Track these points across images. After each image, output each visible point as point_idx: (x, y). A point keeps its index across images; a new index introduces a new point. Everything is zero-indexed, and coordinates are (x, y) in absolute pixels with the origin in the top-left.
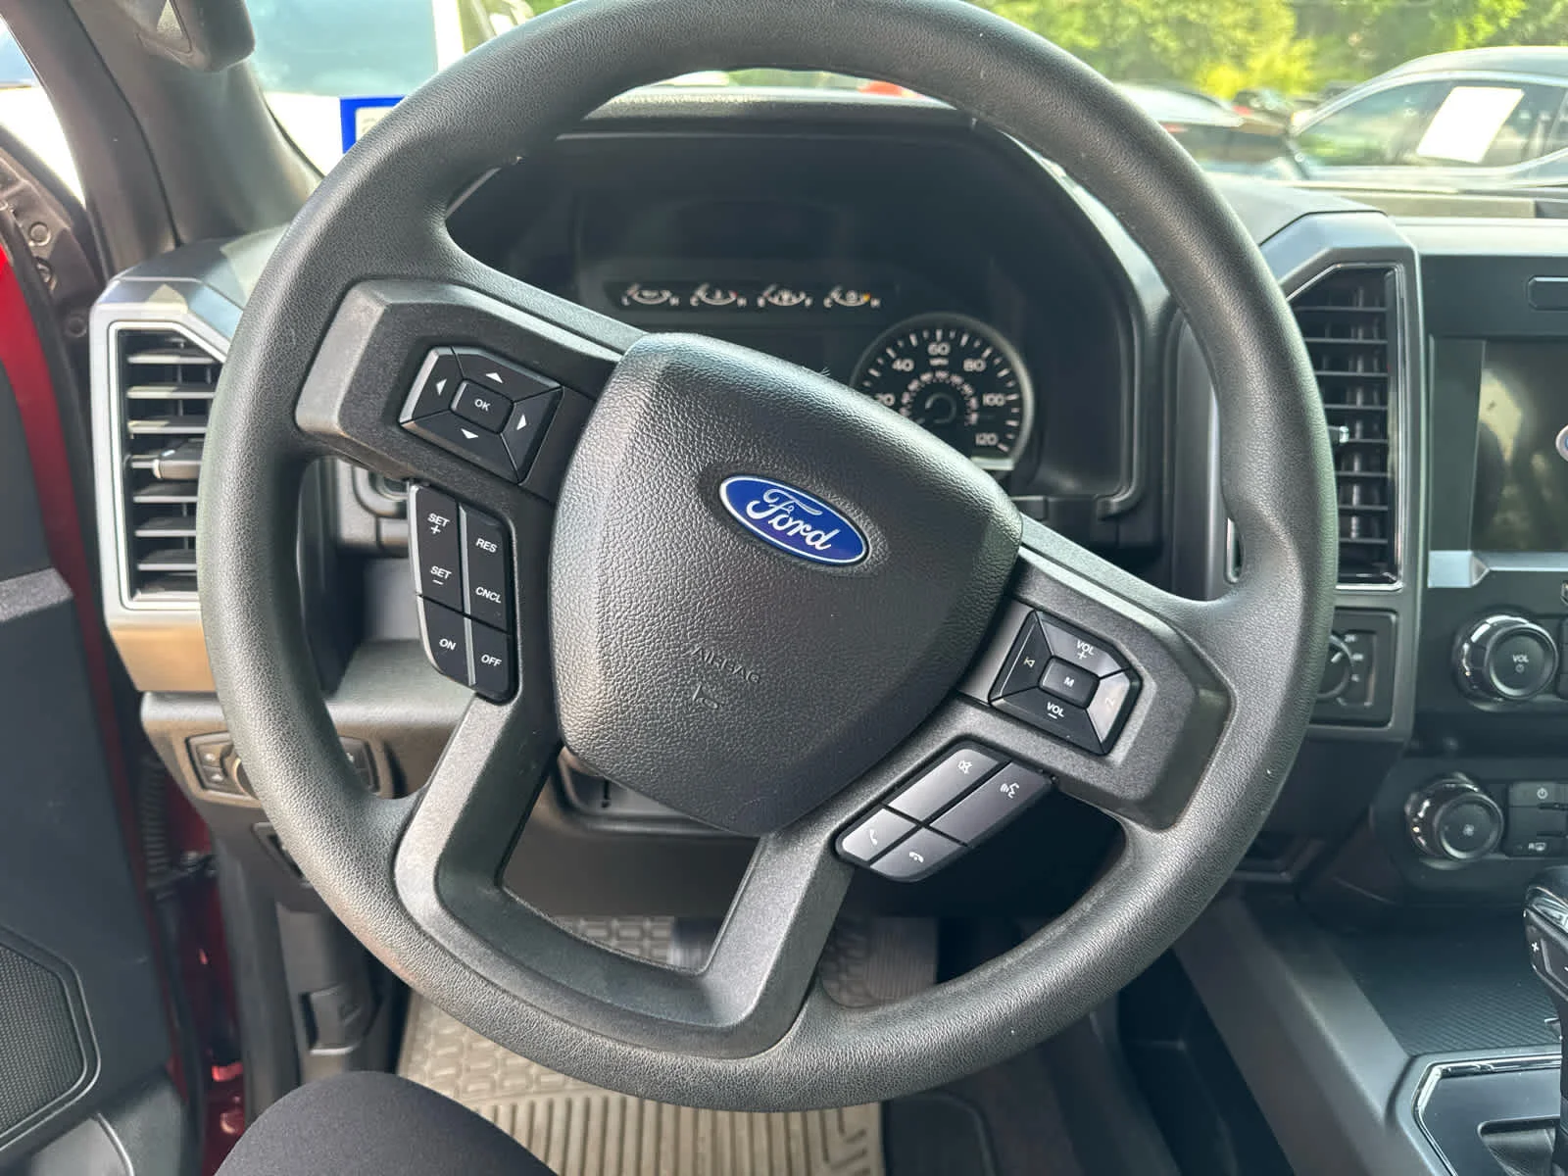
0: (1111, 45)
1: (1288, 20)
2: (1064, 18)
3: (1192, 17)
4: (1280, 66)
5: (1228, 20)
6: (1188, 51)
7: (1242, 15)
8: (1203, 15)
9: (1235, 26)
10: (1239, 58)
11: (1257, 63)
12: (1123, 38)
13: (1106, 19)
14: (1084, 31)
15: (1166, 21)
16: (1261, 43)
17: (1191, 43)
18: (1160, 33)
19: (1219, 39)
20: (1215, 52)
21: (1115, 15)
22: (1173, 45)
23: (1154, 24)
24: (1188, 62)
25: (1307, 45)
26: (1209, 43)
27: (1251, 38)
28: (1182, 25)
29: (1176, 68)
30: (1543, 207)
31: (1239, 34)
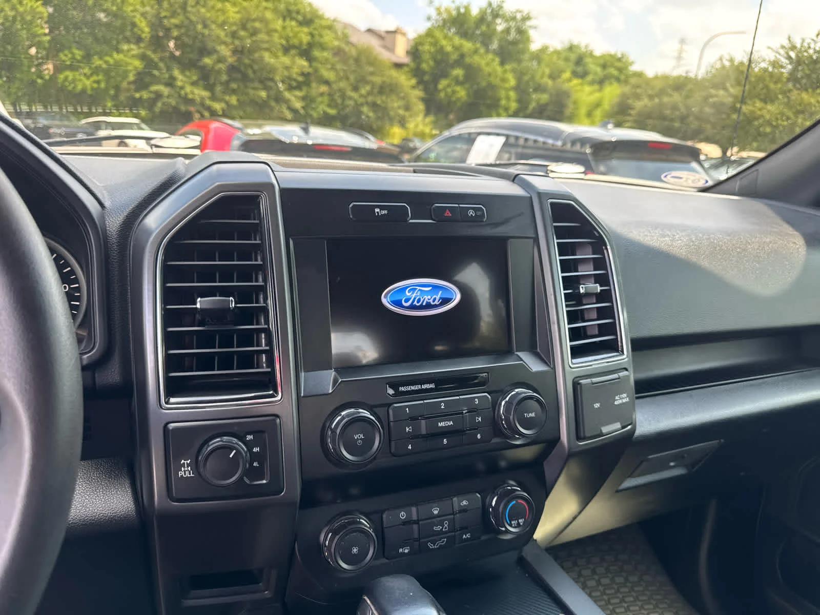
0: (342, 113)
1: (421, 107)
2: (320, 99)
3: (379, 102)
4: (421, 127)
5: (396, 105)
6: (378, 118)
7: (401, 103)
8: (383, 102)
9: (399, 108)
10: (402, 123)
11: (411, 125)
12: (348, 110)
13: (339, 101)
14: (329, 106)
15: (367, 103)
16: (411, 116)
17: (380, 115)
18: (365, 109)
19: (392, 113)
20: (391, 120)
21: (344, 100)
22: (371, 114)
23: (362, 105)
24: (379, 123)
25: (430, 119)
26: (388, 115)
27: (407, 114)
28: (374, 106)
29: (375, 127)
30: (416, 171)
31: (401, 112)
